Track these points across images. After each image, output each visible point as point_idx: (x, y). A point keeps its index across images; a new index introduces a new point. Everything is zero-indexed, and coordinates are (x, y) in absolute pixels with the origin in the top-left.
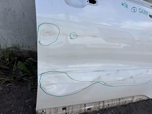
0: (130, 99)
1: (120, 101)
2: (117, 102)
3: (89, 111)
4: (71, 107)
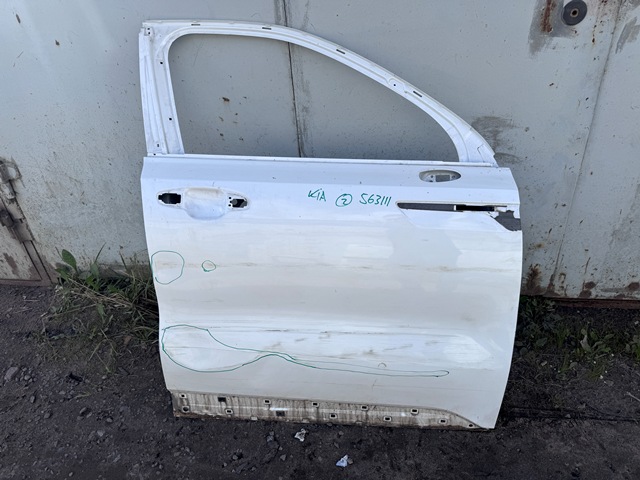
0: (403, 415)
1: (369, 413)
2: (359, 412)
3: (280, 418)
4: (236, 399)
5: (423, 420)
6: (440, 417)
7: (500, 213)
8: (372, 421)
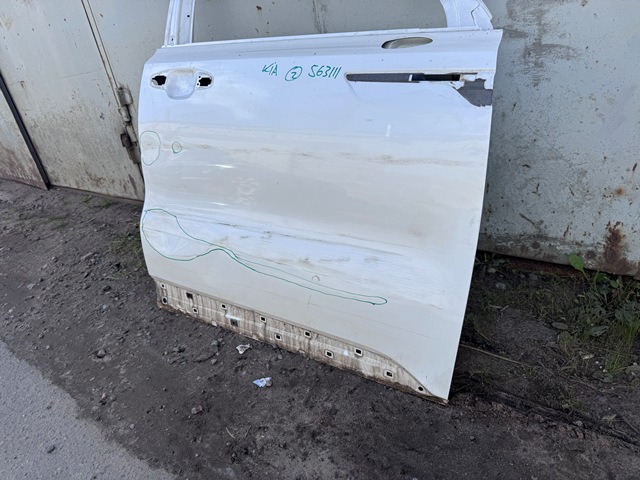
0: (346, 353)
1: (312, 343)
2: (302, 338)
3: (234, 327)
4: (199, 297)
5: (367, 366)
6: (386, 367)
7: (466, 82)
8: (314, 353)
